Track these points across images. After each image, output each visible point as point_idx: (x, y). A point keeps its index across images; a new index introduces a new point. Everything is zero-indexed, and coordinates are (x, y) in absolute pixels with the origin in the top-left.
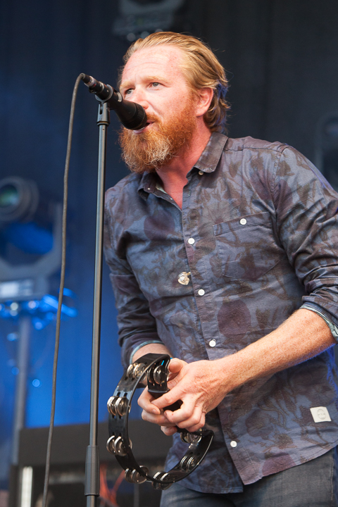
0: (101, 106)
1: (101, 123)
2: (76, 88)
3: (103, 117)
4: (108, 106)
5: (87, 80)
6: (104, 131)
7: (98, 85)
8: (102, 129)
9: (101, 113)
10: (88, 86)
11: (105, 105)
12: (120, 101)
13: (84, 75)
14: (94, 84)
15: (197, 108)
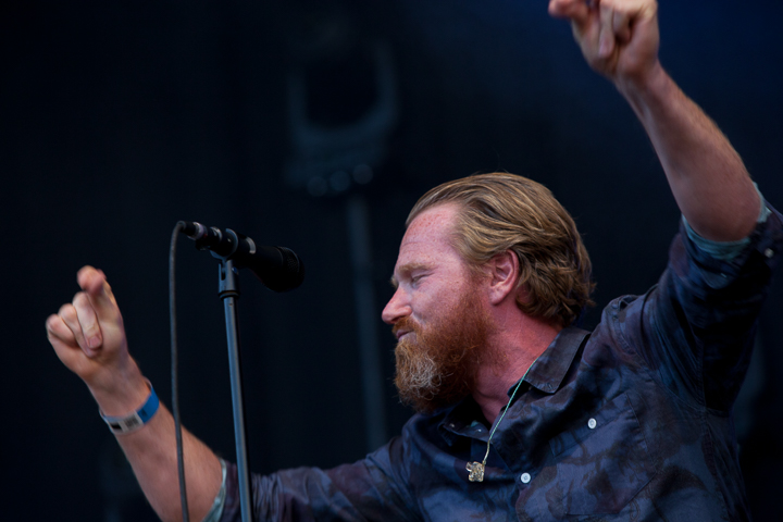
0: (222, 266)
1: (226, 294)
2: (173, 248)
3: (228, 284)
4: (234, 265)
5: (192, 230)
6: (232, 307)
7: (211, 233)
8: (229, 304)
9: (224, 277)
10: (194, 239)
11: (229, 262)
12: (253, 252)
13: (183, 223)
14: (204, 235)
15: (493, 291)
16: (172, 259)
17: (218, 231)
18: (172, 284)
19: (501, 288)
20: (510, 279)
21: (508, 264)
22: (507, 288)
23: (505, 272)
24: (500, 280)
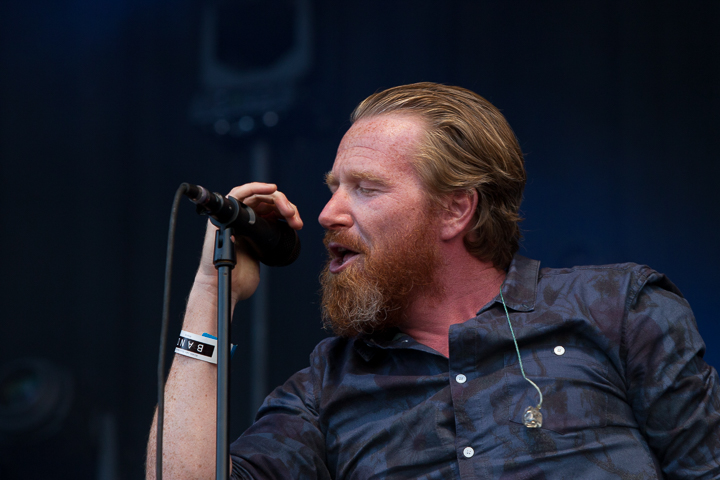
0: (221, 233)
1: (222, 262)
3: (224, 253)
4: (232, 233)
5: (195, 194)
6: (226, 278)
7: (214, 198)
8: (223, 273)
9: (221, 245)
10: (196, 202)
11: (228, 230)
12: (252, 222)
13: (188, 185)
14: (206, 199)
15: (445, 226)
16: (172, 221)
17: (220, 197)
18: (170, 247)
19: (455, 225)
20: (465, 217)
21: (466, 200)
22: (460, 227)
23: (462, 208)
24: (456, 216)
